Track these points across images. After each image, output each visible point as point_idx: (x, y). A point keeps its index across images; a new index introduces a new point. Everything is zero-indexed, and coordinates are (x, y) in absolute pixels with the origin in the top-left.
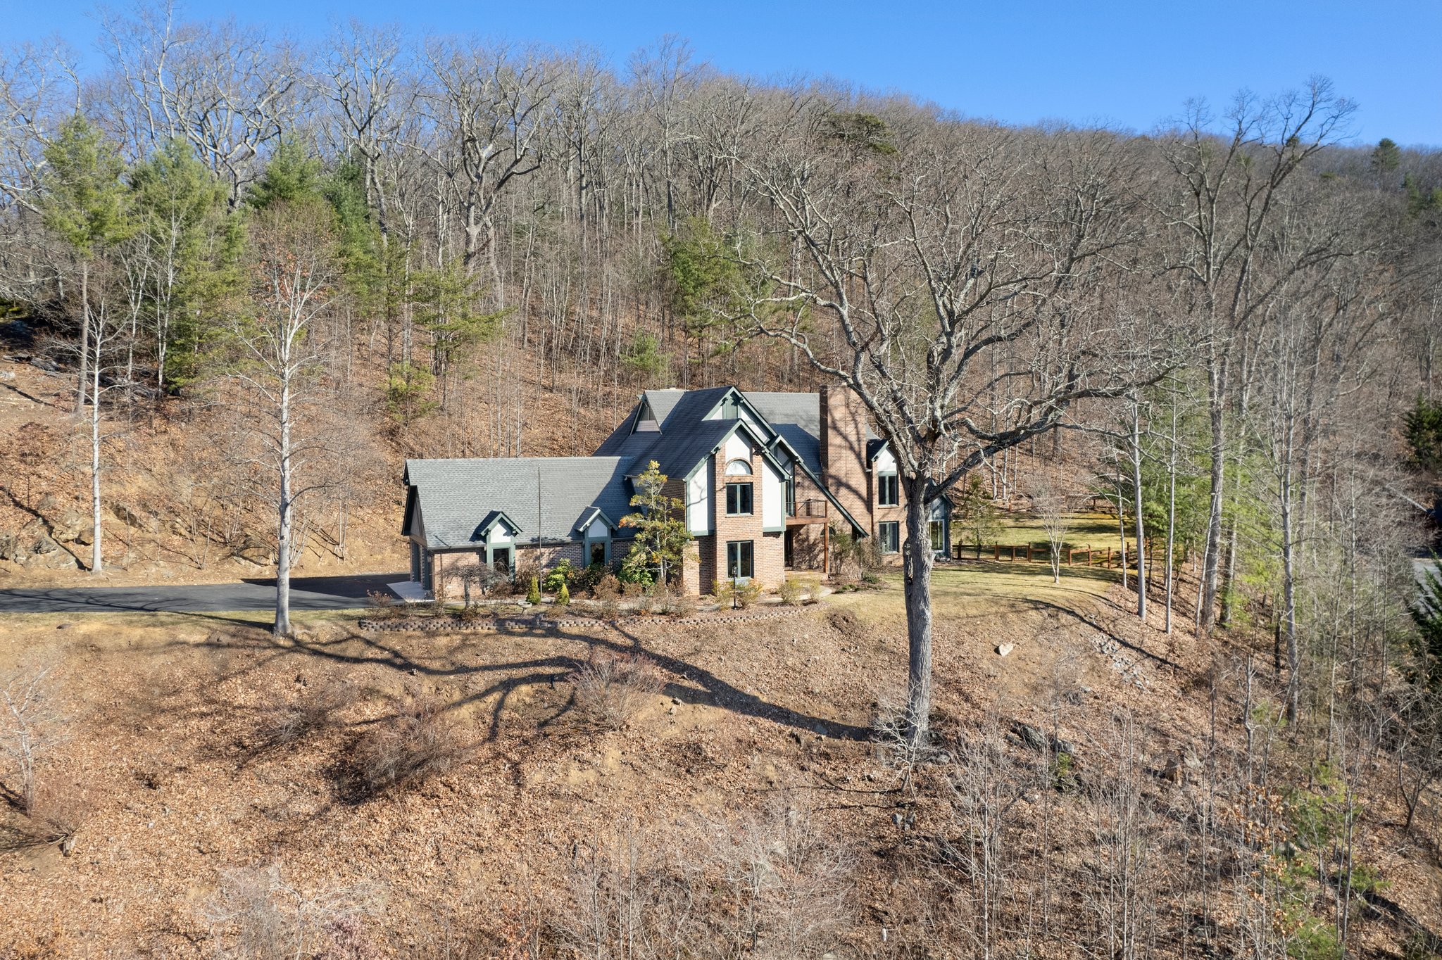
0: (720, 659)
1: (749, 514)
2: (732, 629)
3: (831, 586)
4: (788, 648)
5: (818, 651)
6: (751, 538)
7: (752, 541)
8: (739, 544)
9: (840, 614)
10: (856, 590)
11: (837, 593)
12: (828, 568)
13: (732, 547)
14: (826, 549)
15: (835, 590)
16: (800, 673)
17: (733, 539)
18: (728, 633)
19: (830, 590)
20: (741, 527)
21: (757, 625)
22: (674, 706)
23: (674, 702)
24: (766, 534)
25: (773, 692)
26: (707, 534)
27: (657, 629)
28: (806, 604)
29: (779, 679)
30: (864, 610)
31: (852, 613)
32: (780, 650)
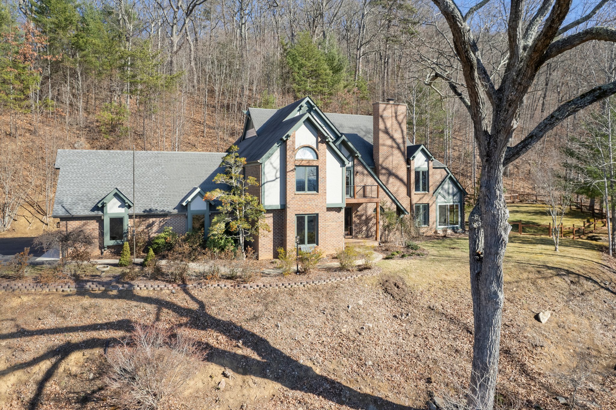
0: (277, 326)
1: (315, 192)
2: (292, 294)
3: (383, 251)
4: (343, 315)
5: (371, 318)
6: (316, 212)
7: (317, 214)
8: (306, 217)
9: (392, 280)
10: (403, 256)
11: (387, 258)
12: (379, 237)
13: (300, 219)
14: (377, 223)
15: (385, 256)
16: (354, 341)
17: (301, 212)
18: (288, 297)
19: (381, 256)
20: (308, 202)
21: (315, 290)
22: (224, 380)
23: (224, 375)
24: (329, 209)
25: (326, 362)
26: (279, 208)
27: (221, 294)
28: (361, 269)
29: (333, 348)
30: (413, 276)
31: (401, 279)
32: (335, 317)
